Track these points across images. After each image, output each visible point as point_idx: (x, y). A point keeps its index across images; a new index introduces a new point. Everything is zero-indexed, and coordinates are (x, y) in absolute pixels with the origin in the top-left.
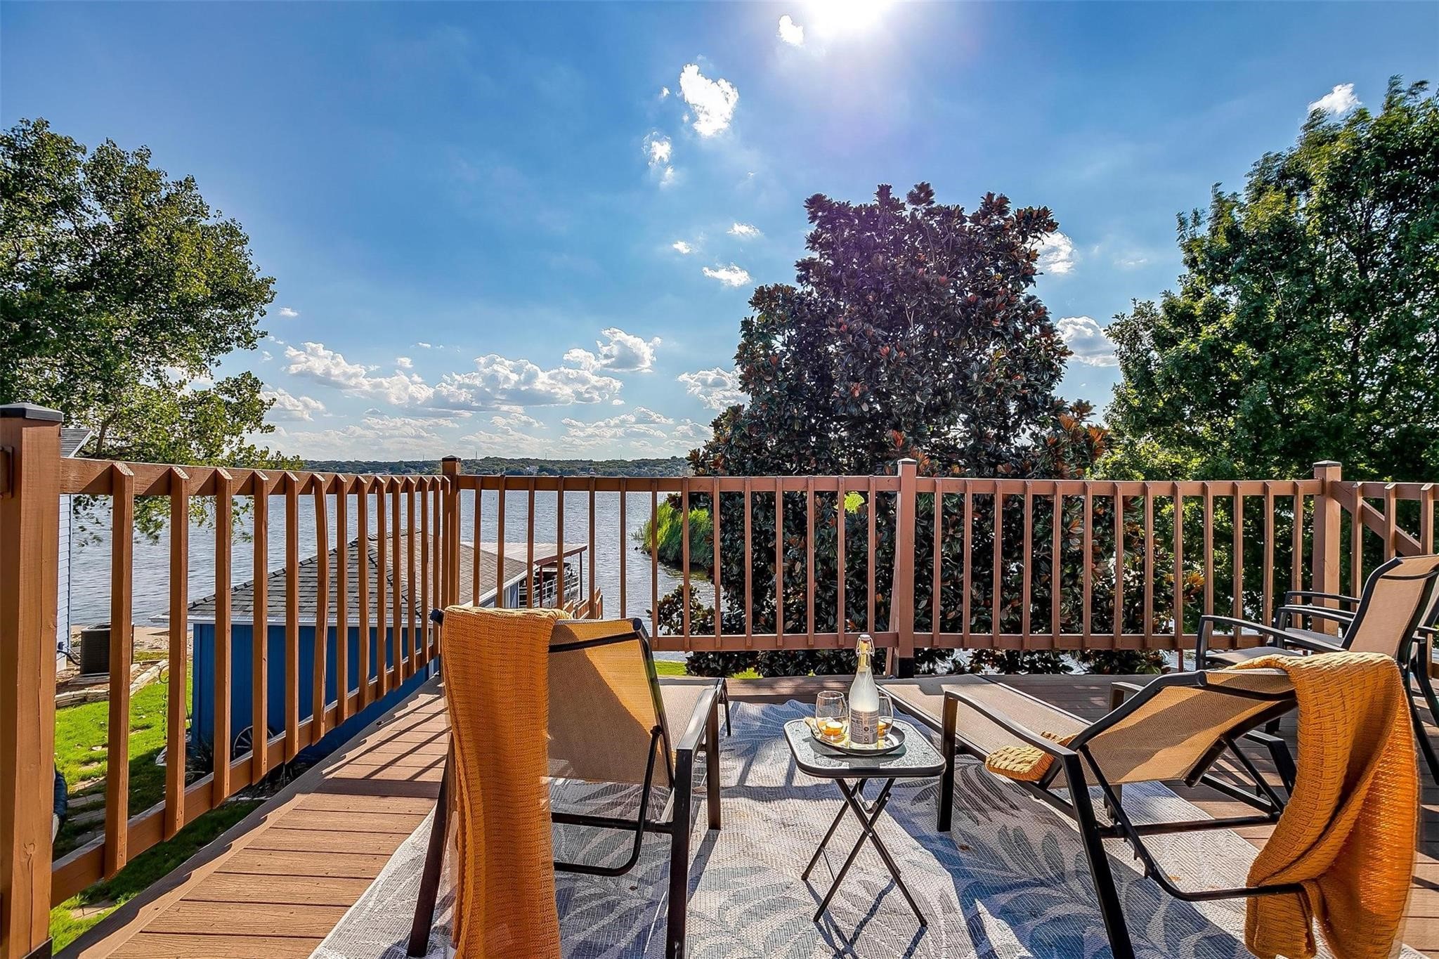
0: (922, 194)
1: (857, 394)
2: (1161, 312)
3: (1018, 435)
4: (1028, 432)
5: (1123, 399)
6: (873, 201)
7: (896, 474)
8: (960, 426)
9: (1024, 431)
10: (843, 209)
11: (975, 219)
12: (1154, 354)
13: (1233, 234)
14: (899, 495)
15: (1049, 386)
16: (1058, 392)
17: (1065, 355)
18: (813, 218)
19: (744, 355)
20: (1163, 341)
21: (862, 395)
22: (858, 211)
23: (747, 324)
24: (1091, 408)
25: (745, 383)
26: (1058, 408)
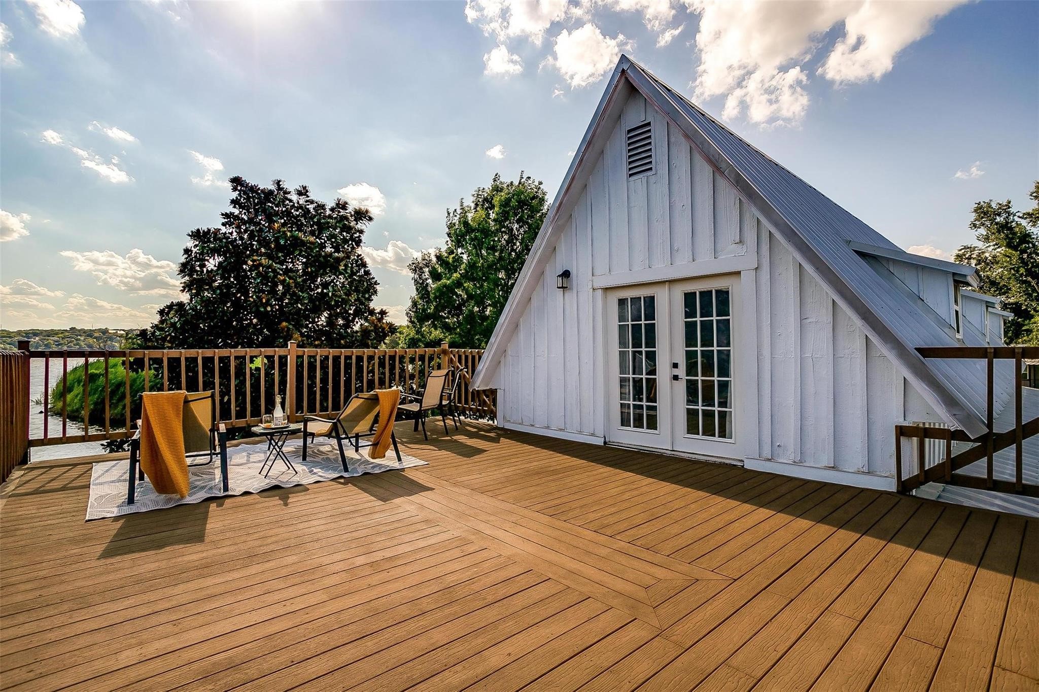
0: (303, 192)
1: (264, 301)
2: (434, 260)
3: (354, 325)
4: (359, 323)
5: (415, 304)
6: (272, 187)
7: (287, 347)
8: (323, 318)
9: (357, 322)
10: (253, 189)
11: (332, 210)
12: (430, 281)
13: (466, 224)
14: (289, 357)
15: (370, 300)
16: (372, 305)
17: (376, 285)
18: (235, 189)
19: (186, 268)
20: (436, 276)
21: (268, 300)
22: (263, 191)
23: (187, 251)
24: (387, 313)
25: (187, 287)
26: (372, 312)
